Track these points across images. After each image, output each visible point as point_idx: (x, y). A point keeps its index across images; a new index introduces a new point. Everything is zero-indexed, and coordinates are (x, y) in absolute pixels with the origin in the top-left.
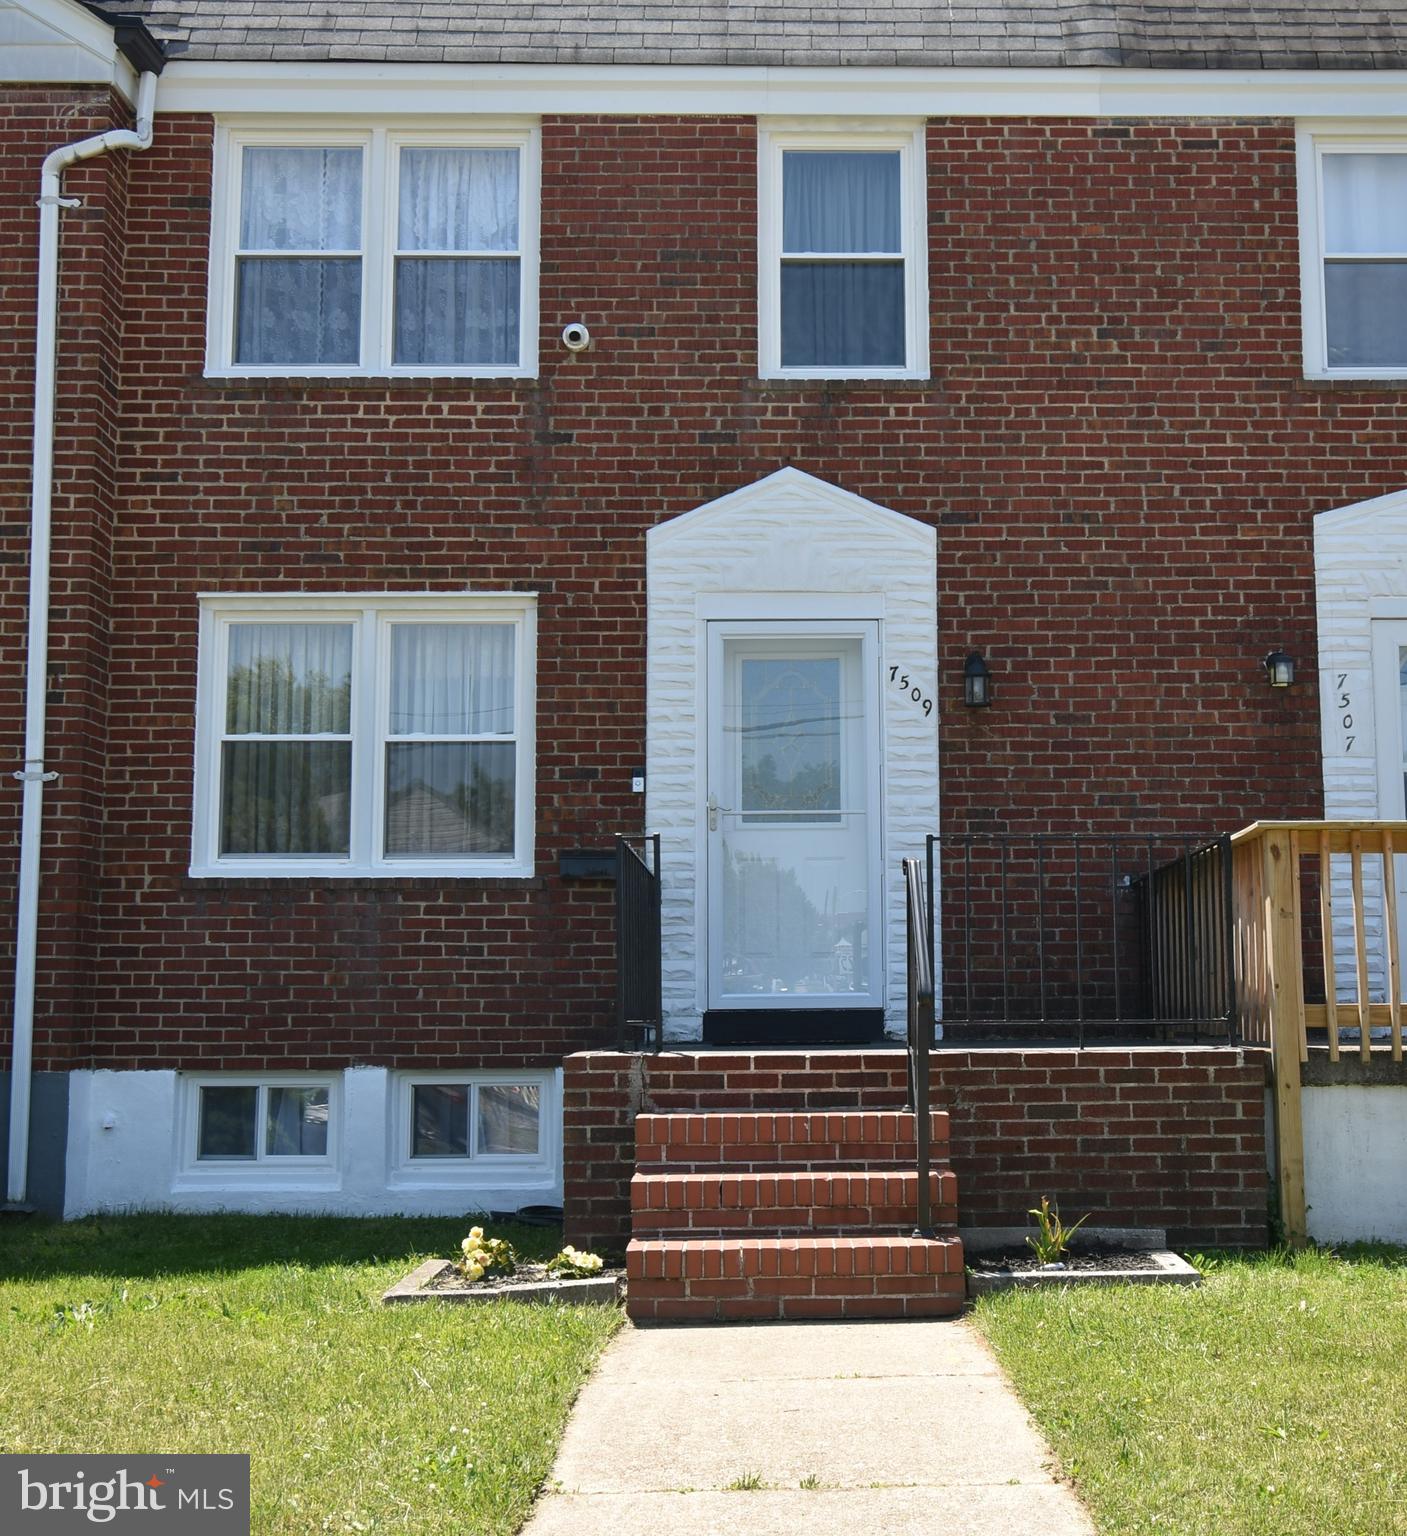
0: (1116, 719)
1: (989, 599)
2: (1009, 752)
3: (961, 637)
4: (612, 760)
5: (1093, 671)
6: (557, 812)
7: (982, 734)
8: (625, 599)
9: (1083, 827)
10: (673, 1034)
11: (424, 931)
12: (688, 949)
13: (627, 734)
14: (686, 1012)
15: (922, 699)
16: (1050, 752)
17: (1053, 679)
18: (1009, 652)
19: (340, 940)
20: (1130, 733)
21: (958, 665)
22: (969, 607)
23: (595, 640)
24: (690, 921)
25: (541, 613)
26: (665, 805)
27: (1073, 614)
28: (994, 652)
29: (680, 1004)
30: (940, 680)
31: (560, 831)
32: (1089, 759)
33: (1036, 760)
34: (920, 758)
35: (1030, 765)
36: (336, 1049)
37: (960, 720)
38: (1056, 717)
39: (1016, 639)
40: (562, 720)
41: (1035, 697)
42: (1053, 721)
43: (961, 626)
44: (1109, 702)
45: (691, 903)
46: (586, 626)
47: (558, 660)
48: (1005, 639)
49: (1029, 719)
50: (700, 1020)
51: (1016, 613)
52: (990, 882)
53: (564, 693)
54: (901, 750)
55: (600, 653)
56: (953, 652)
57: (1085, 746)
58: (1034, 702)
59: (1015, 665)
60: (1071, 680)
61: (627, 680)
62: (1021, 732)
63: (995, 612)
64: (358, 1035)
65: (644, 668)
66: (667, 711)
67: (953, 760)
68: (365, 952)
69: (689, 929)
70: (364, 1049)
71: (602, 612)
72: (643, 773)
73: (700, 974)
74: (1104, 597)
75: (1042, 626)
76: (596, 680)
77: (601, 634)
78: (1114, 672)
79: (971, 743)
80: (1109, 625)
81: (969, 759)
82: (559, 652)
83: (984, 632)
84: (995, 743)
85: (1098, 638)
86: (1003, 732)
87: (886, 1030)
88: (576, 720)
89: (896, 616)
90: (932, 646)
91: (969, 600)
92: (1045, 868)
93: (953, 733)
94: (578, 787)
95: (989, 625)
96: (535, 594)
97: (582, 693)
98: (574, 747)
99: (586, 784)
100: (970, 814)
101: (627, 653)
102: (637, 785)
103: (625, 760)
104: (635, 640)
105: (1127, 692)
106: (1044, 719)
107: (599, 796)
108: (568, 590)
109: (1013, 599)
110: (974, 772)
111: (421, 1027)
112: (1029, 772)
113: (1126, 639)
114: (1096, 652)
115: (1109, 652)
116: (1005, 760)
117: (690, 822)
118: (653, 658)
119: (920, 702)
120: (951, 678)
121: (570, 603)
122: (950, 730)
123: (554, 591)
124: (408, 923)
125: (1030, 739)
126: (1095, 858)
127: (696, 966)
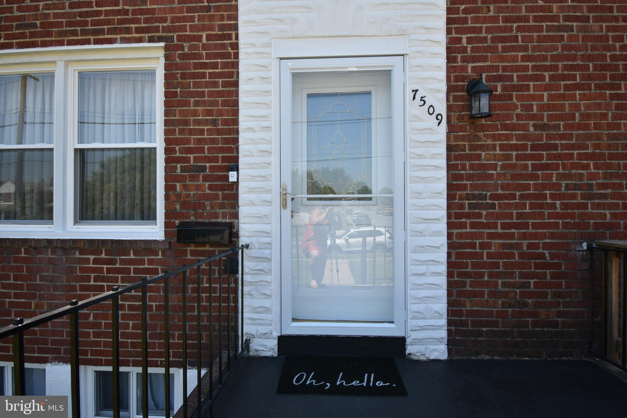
0: (579, 127)
1: (485, 39)
2: (498, 152)
3: (464, 69)
4: (216, 160)
5: (562, 92)
6: (179, 196)
7: (479, 139)
8: (224, 46)
9: (553, 206)
10: (257, 351)
11: (93, 275)
12: (267, 292)
13: (226, 141)
14: (265, 336)
15: (436, 113)
16: (529, 152)
17: (532, 98)
18: (500, 78)
19: (40, 280)
20: (589, 137)
21: (462, 89)
22: (470, 46)
23: (203, 75)
24: (268, 272)
25: (167, 57)
26: (251, 191)
27: (547, 49)
28: (489, 79)
29: (262, 330)
30: (448, 100)
31: (181, 208)
32: (558, 157)
33: (518, 157)
34: (434, 156)
35: (514, 161)
36: (40, 351)
37: (462, 129)
38: (534, 126)
39: (505, 69)
40: (181, 132)
41: (518, 111)
42: (532, 129)
43: (464, 60)
44: (574, 114)
45: (269, 260)
46: (196, 66)
47: (179, 90)
48: (497, 68)
49: (514, 127)
50: (276, 342)
51: (504, 49)
52: (482, 246)
53: (182, 113)
54: (420, 151)
55: (207, 85)
56: (457, 79)
57: (555, 147)
58: (518, 115)
59: (504, 88)
60: (545, 99)
61: (225, 104)
62: (508, 137)
63: (488, 49)
64: (53, 342)
65: (237, 95)
66: (252, 124)
67: (457, 158)
68: (56, 288)
69: (268, 278)
70: (58, 351)
71: (208, 56)
72: (237, 169)
73: (276, 309)
74: (570, 38)
75: (524, 59)
76: (204, 103)
77: (208, 71)
78: (577, 92)
79: (470, 145)
80: (574, 58)
81: (468, 157)
82: (178, 85)
83: (481, 64)
84: (488, 146)
85: (565, 67)
86: (494, 138)
87: (407, 352)
88: (191, 132)
89: (417, 52)
90: (442, 74)
91: (469, 40)
92: (524, 236)
93: (457, 138)
94: (194, 178)
95: (485, 59)
96: (162, 44)
97: (195, 113)
98: (190, 151)
99: (198, 176)
100: (468, 197)
101: (225, 84)
102: (232, 176)
103: (224, 159)
104: (231, 75)
105: (587, 107)
106: (525, 127)
107: (207, 184)
108: (185, 41)
109: (503, 40)
110: (472, 167)
111: (92, 339)
112: (514, 166)
113: (587, 68)
114: (564, 77)
115: (574, 78)
116: (495, 157)
117: (268, 203)
118: (243, 87)
119: (434, 116)
120: (456, 99)
121: (186, 50)
122: (455, 136)
123: (175, 42)
124: (82, 270)
125: (514, 142)
126: (561, 230)
127: (273, 304)
